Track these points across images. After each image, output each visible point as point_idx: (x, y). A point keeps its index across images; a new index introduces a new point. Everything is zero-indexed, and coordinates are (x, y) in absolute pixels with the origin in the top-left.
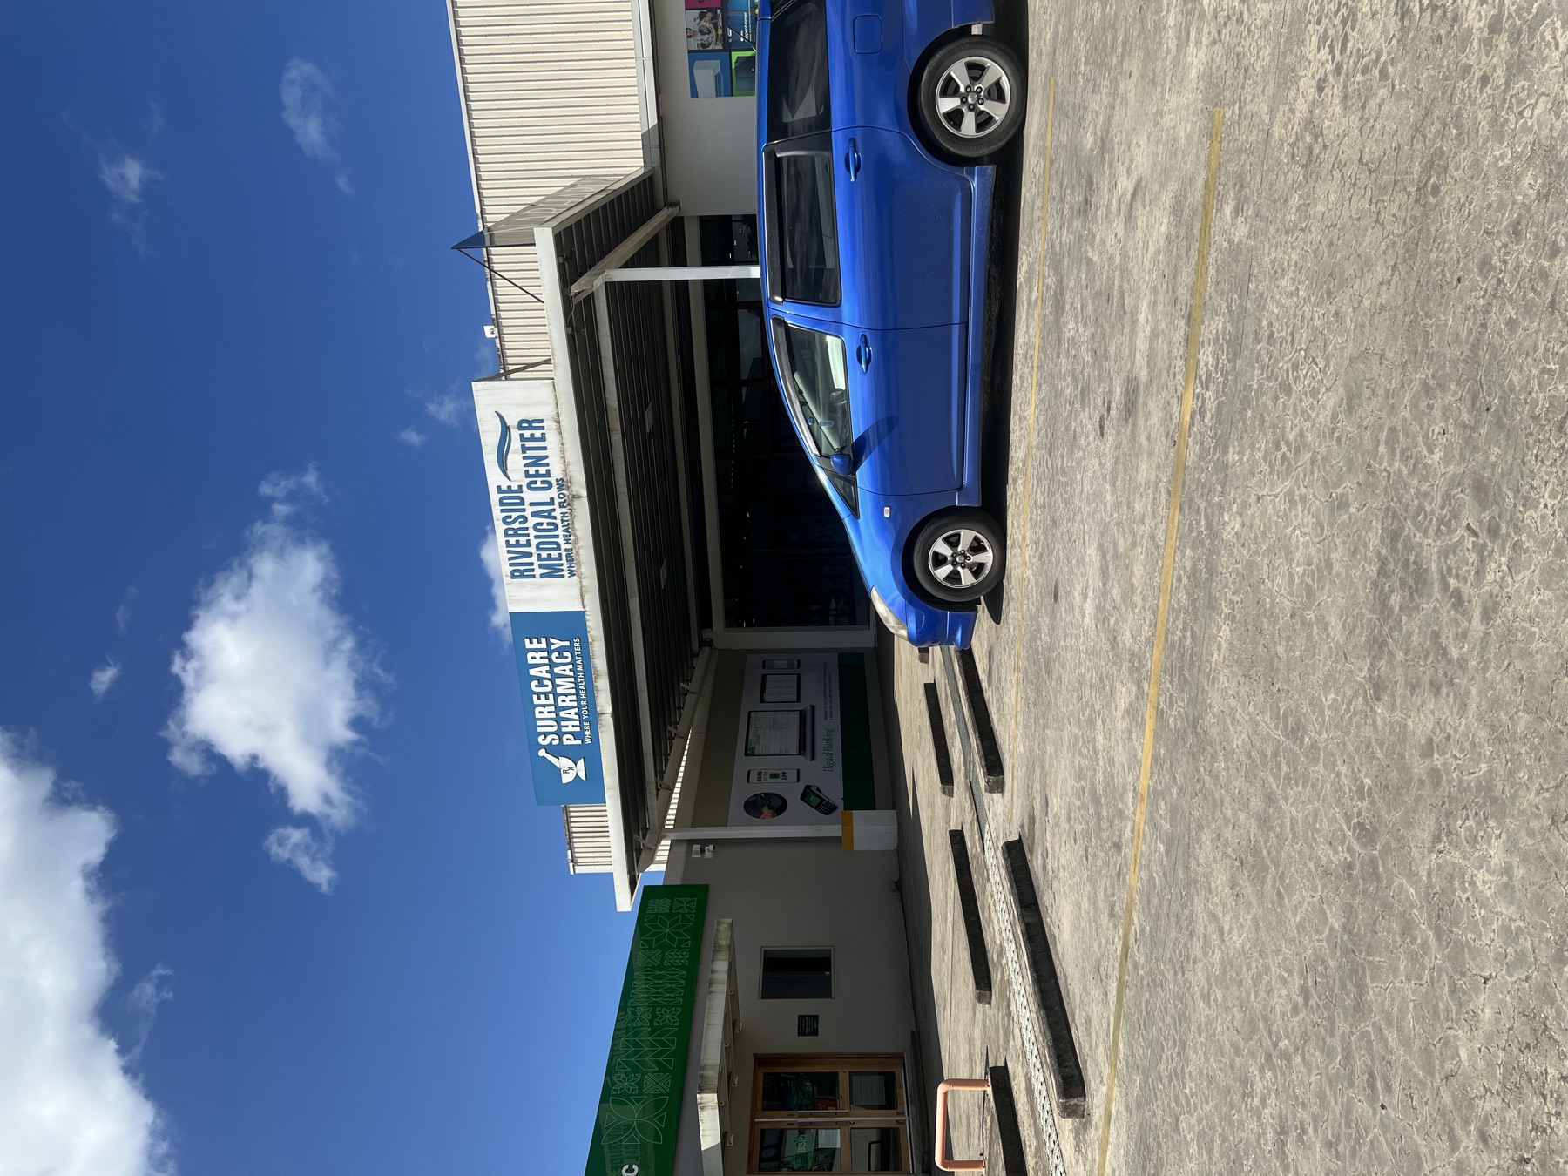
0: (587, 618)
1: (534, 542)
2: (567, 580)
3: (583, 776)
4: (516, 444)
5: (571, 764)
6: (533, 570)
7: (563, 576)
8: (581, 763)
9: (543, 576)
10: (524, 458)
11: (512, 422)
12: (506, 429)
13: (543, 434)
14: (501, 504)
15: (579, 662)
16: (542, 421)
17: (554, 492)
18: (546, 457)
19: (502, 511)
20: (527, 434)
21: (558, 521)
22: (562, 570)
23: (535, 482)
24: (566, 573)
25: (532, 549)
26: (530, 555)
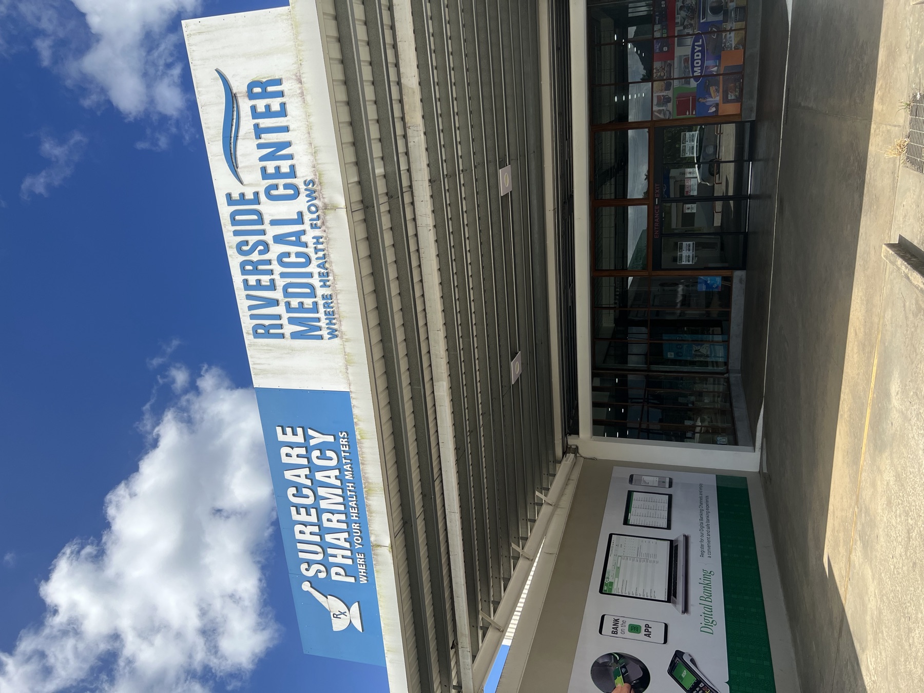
0: (353, 402)
1: (281, 283)
2: (326, 343)
3: (358, 625)
4: (247, 124)
5: (343, 608)
6: (281, 326)
7: (321, 337)
8: (355, 608)
9: (294, 336)
10: (260, 146)
11: (240, 87)
12: (231, 99)
13: (283, 105)
14: (234, 222)
15: (347, 467)
16: (279, 82)
17: (301, 204)
18: (288, 144)
19: (236, 233)
20: (261, 105)
21: (310, 251)
22: (320, 329)
23: (276, 187)
24: (325, 333)
25: (278, 294)
26: (276, 303)
